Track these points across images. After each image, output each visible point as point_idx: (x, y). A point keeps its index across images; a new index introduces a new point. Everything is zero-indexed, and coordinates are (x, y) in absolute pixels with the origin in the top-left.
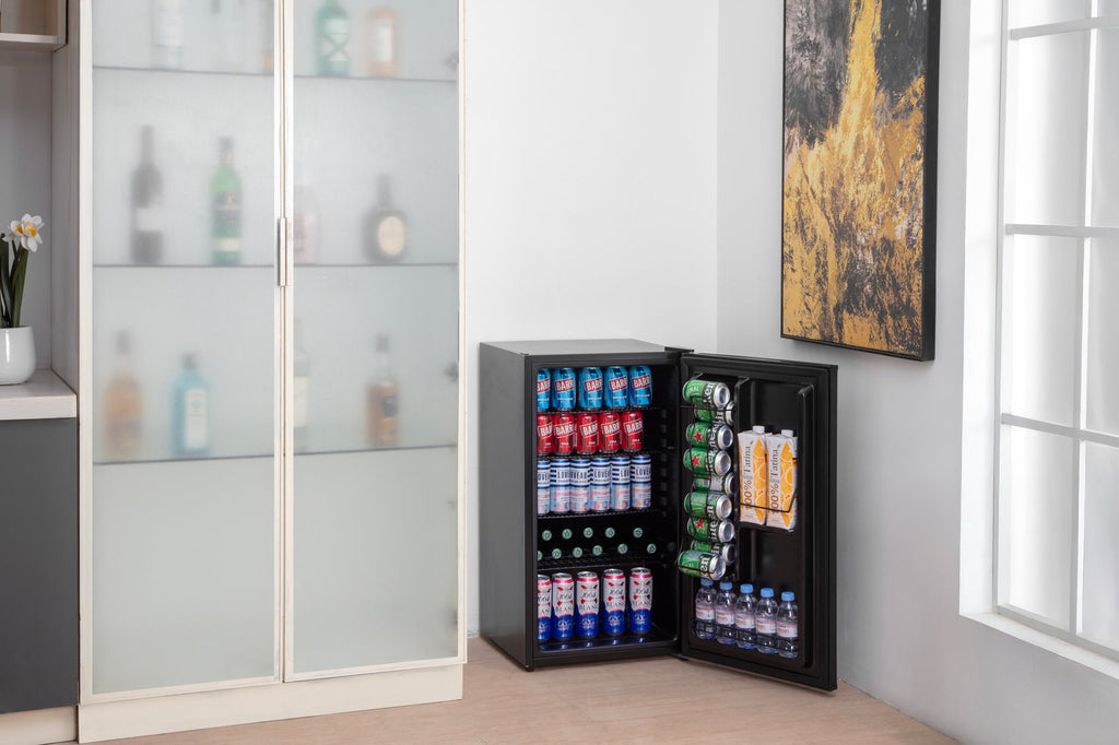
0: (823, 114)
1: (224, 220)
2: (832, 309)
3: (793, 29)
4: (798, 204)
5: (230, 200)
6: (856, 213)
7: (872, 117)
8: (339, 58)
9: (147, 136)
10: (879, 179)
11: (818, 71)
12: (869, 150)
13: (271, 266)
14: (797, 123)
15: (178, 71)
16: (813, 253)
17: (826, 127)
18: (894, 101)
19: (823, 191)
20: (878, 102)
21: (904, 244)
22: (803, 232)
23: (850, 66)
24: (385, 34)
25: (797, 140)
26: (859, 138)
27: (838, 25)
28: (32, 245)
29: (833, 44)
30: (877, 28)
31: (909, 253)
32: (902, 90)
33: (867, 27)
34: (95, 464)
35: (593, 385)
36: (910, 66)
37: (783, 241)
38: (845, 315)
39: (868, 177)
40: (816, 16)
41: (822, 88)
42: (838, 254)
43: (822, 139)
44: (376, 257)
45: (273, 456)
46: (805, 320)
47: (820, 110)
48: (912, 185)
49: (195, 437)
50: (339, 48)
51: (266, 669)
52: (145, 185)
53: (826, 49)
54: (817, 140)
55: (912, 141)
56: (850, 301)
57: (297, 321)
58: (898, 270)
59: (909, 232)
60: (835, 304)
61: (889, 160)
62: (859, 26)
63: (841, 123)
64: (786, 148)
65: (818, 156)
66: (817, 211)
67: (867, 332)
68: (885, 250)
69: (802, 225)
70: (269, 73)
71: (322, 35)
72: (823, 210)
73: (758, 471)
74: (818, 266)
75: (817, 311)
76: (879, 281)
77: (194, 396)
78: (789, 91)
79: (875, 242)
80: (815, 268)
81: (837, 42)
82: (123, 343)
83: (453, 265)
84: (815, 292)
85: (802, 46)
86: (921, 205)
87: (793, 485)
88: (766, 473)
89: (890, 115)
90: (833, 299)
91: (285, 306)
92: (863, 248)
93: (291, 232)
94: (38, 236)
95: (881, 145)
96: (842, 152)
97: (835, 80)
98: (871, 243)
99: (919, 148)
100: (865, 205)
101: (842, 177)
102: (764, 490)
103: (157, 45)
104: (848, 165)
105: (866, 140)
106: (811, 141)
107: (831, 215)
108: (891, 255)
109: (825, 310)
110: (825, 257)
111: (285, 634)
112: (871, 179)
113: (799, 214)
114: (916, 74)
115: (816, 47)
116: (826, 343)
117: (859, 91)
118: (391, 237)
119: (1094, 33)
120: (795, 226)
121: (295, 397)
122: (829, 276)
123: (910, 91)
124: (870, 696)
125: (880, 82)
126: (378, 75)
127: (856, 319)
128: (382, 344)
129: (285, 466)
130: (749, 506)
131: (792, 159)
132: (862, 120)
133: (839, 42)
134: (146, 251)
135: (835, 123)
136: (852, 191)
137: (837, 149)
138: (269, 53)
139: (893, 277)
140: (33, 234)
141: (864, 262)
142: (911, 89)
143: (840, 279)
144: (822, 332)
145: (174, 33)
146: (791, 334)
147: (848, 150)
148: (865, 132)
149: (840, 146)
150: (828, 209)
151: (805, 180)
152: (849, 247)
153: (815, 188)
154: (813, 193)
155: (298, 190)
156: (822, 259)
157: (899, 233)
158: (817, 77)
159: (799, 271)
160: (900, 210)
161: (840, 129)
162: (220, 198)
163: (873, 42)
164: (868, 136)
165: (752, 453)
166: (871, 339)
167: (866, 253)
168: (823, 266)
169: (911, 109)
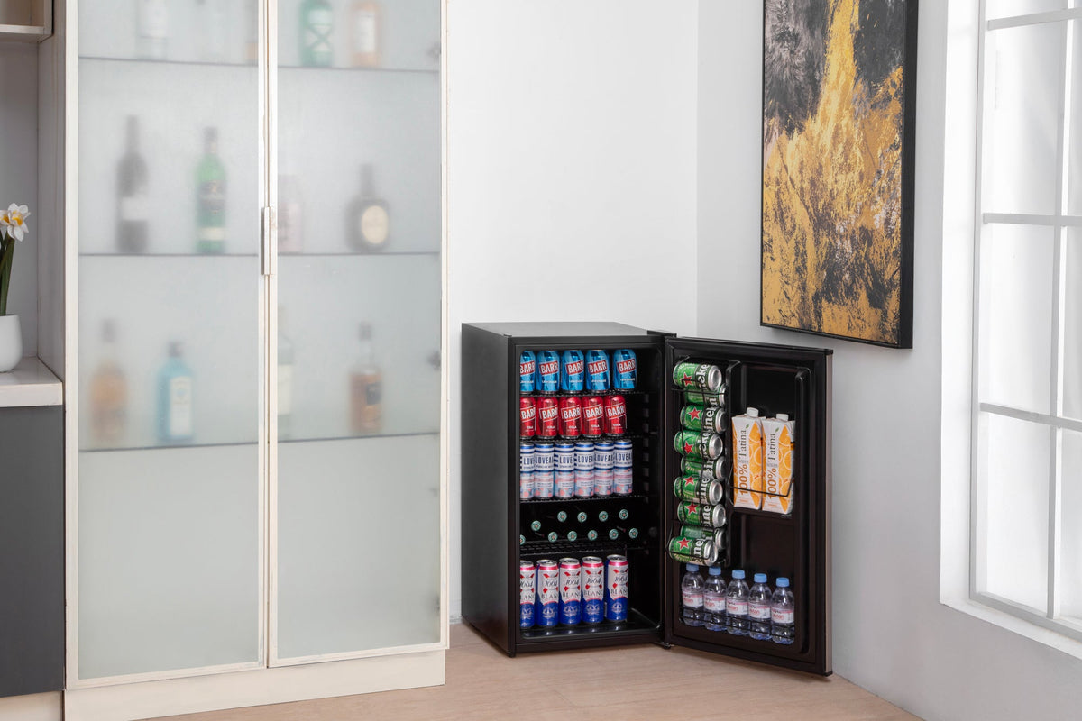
0: (802, 104)
1: (209, 209)
2: (810, 297)
3: (773, 19)
4: (778, 194)
5: (214, 189)
6: (834, 203)
7: (851, 107)
8: (322, 49)
9: (132, 127)
10: (858, 168)
11: (797, 62)
12: (847, 140)
13: (255, 255)
14: (777, 113)
15: (163, 61)
16: (792, 242)
17: (805, 117)
18: (872, 91)
19: (802, 181)
20: (857, 92)
21: (883, 233)
22: (782, 221)
23: (829, 56)
24: (368, 25)
25: (776, 130)
26: (837, 128)
27: (817, 15)
28: (18, 234)
29: (812, 34)
30: (856, 19)
31: (887, 243)
32: (880, 81)
33: (845, 19)
34: (81, 451)
35: (575, 368)
36: (888, 56)
37: (762, 230)
38: (824, 303)
39: (846, 167)
40: (795, 6)
41: (802, 78)
42: (817, 243)
43: (801, 129)
44: (359, 246)
45: (257, 443)
46: (784, 309)
47: (799, 100)
48: (890, 175)
49: (180, 423)
50: (323, 39)
51: (251, 654)
52: (130, 175)
53: (805, 39)
54: (796, 130)
55: (890, 131)
56: (830, 289)
57: (281, 309)
58: (876, 258)
59: (887, 222)
60: (813, 292)
61: (867, 149)
62: (837, 17)
63: (819, 113)
64: (765, 138)
65: (797, 146)
66: (796, 200)
67: (845, 320)
68: (863, 239)
69: (781, 214)
70: (254, 64)
71: (306, 25)
72: (802, 199)
73: (754, 455)
74: (797, 255)
75: (796, 299)
76: (857, 270)
77: (179, 384)
78: (769, 81)
79: (854, 231)
80: (794, 257)
81: (816, 32)
82: (109, 331)
83: (436, 254)
84: (794, 281)
85: (782, 37)
86: (899, 195)
87: (790, 469)
88: (762, 457)
89: (868, 105)
90: (812, 288)
91: (269, 295)
92: (841, 237)
93: (275, 220)
94: (24, 225)
95: (859, 134)
96: (821, 142)
97: (814, 71)
98: (850, 232)
99: (898, 138)
100: (844, 195)
101: (821, 166)
102: (760, 474)
103: (142, 37)
104: (826, 154)
105: (844, 129)
106: (790, 131)
107: (810, 205)
108: (870, 244)
109: (804, 298)
110: (804, 246)
111: (269, 620)
112: (850, 168)
113: (779, 203)
114: (895, 65)
115: (795, 38)
116: (805, 330)
117: (838, 82)
118: (374, 226)
119: (1071, 24)
120: (774, 215)
121: (279, 384)
122: (808, 265)
123: (888, 81)
124: (849, 681)
125: (858, 72)
126: (361, 65)
127: (835, 307)
128: (365, 333)
129: (269, 454)
130: (744, 490)
131: (771, 149)
132: (841, 110)
133: (818, 33)
134: (131, 240)
135: (814, 113)
136: (830, 180)
137: (815, 139)
138: (253, 44)
139: (872, 267)
140: (20, 222)
141: (843, 251)
142: (889, 79)
143: (818, 268)
144: (801, 321)
145: (159, 22)
146: (770, 322)
147: (827, 140)
148: (844, 122)
149: (819, 135)
150: (807, 198)
151: (784, 170)
152: (828, 236)
153: (794, 178)
154: (792, 182)
155: (282, 181)
156: (801, 248)
157: (878, 222)
158: (796, 67)
159: (778, 260)
160: (878, 199)
161: (819, 119)
162: (205, 188)
163: (851, 33)
164: (847, 126)
165: (748, 437)
166: (849, 328)
167: (845, 242)
168: (802, 255)
169: (889, 99)
